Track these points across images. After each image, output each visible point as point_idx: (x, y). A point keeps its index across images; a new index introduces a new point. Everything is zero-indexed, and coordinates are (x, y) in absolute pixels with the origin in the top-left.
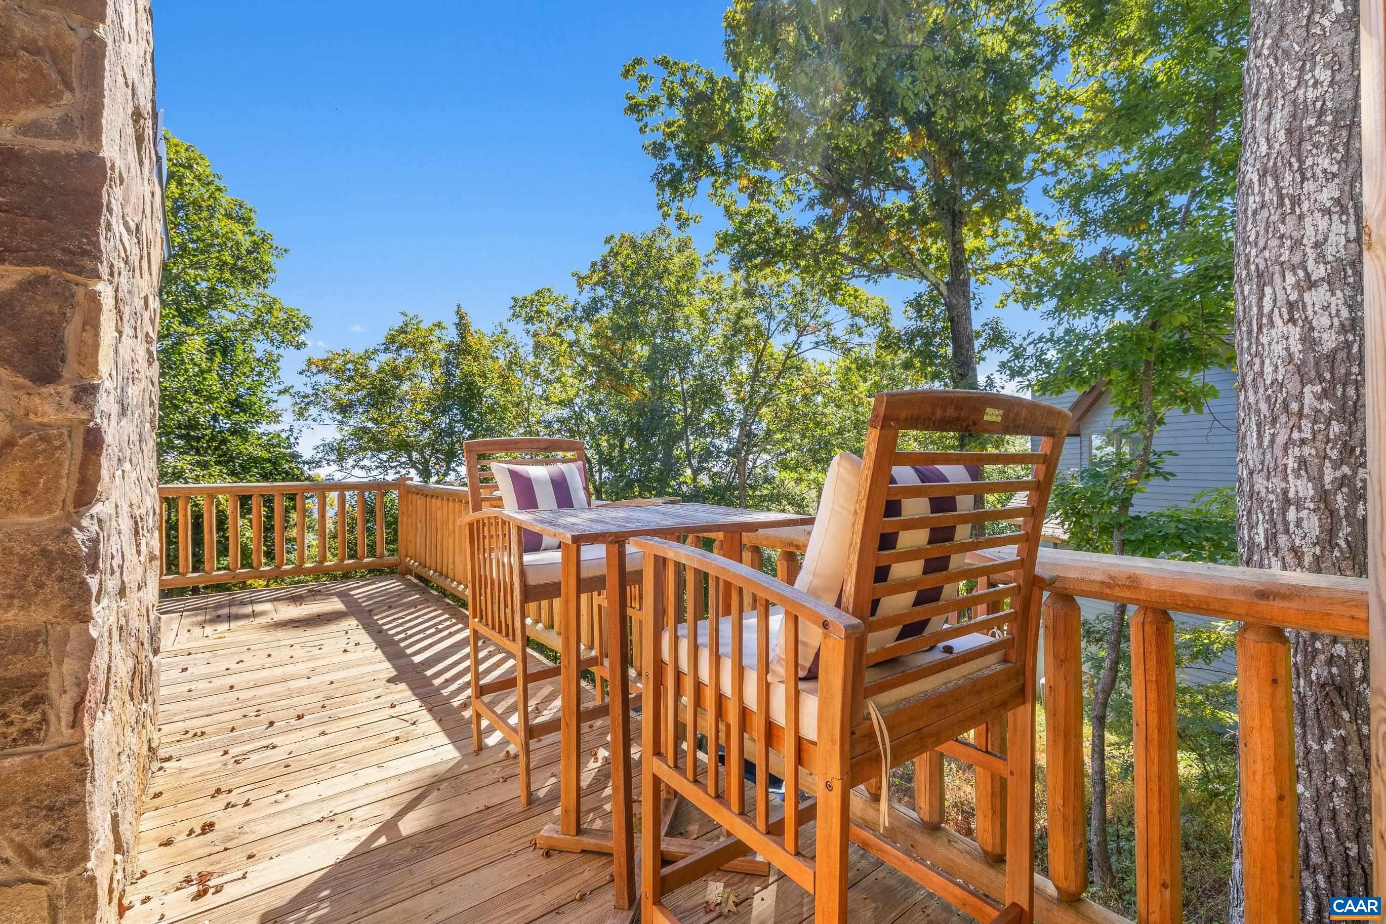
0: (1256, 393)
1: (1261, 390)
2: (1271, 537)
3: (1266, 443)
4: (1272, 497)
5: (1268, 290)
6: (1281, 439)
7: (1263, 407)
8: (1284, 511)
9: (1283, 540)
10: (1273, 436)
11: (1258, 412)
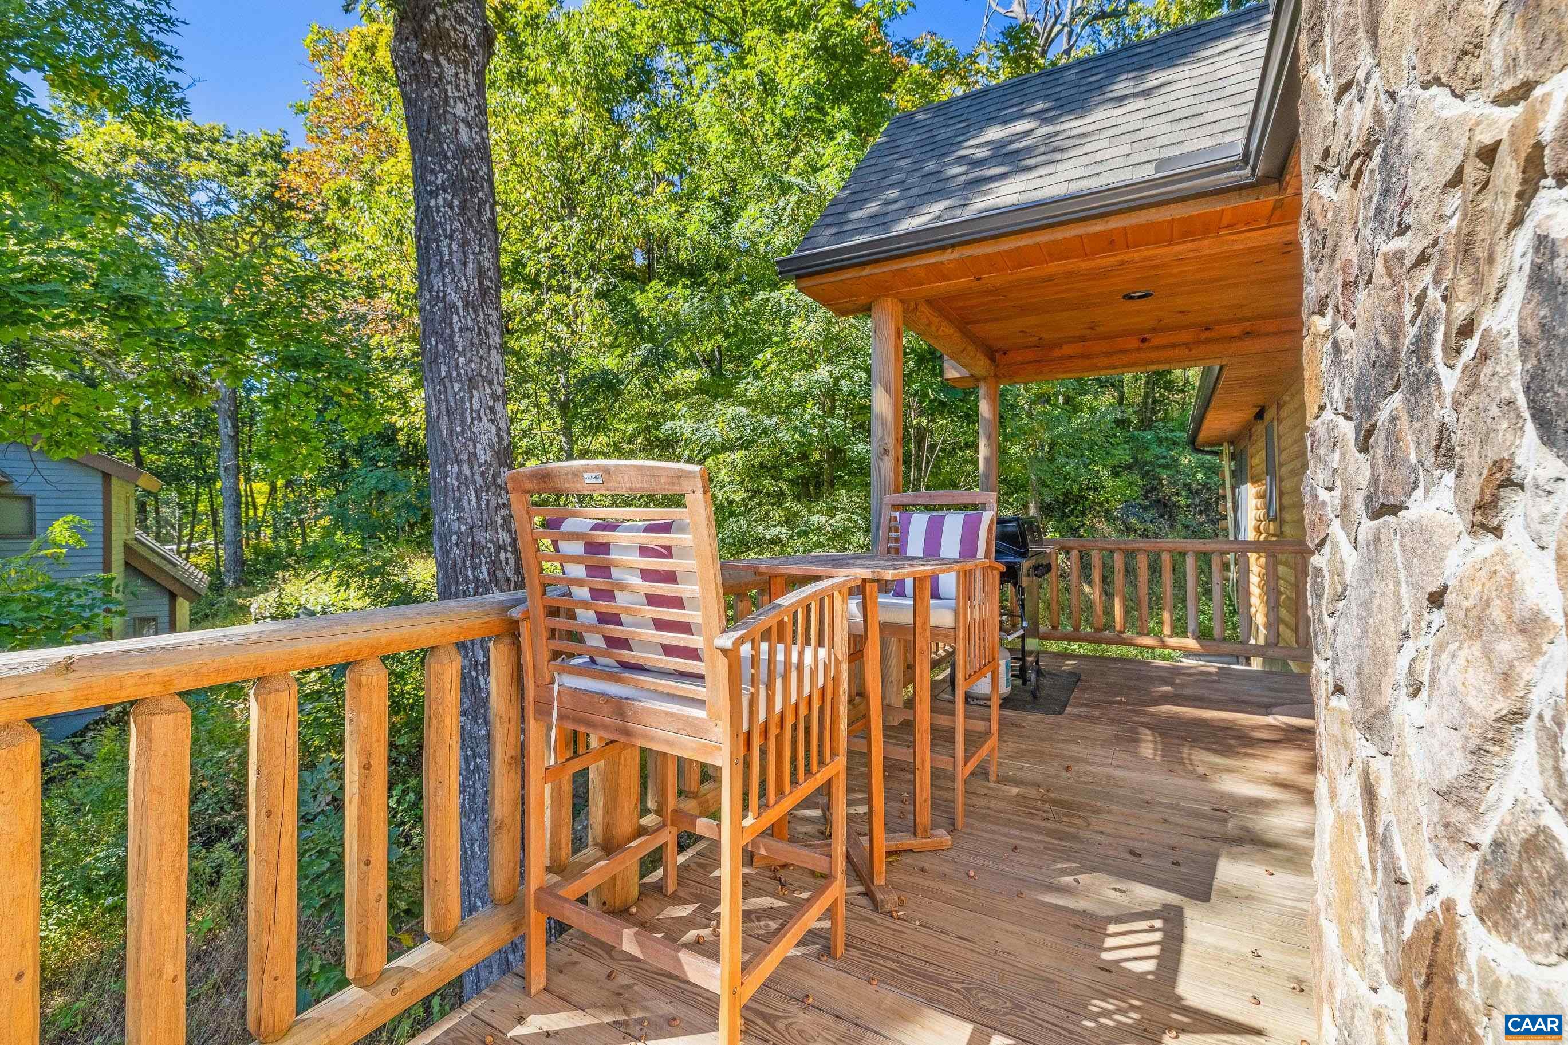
0: (472, 468)
1: (476, 467)
2: (492, 573)
3: (484, 506)
4: (490, 545)
5: (475, 392)
6: (493, 504)
7: (478, 478)
8: (498, 554)
9: (499, 574)
10: (488, 501)
11: (474, 482)
